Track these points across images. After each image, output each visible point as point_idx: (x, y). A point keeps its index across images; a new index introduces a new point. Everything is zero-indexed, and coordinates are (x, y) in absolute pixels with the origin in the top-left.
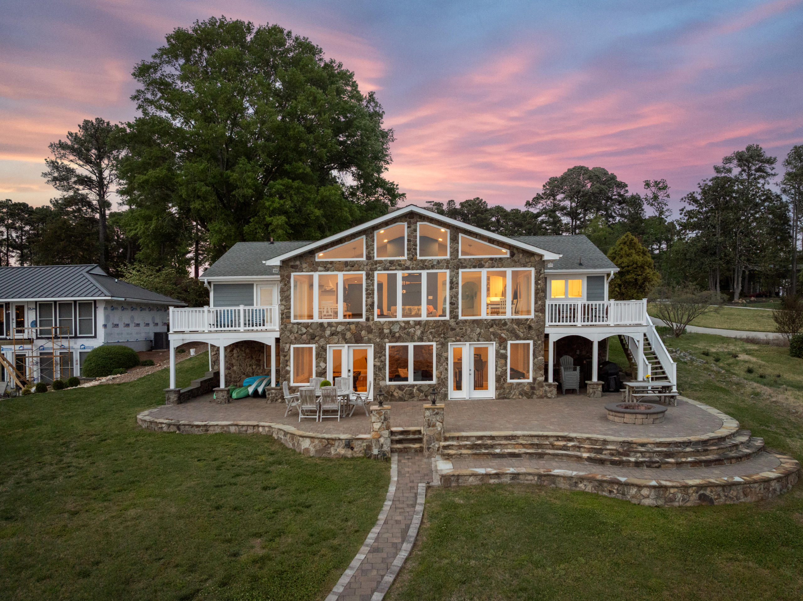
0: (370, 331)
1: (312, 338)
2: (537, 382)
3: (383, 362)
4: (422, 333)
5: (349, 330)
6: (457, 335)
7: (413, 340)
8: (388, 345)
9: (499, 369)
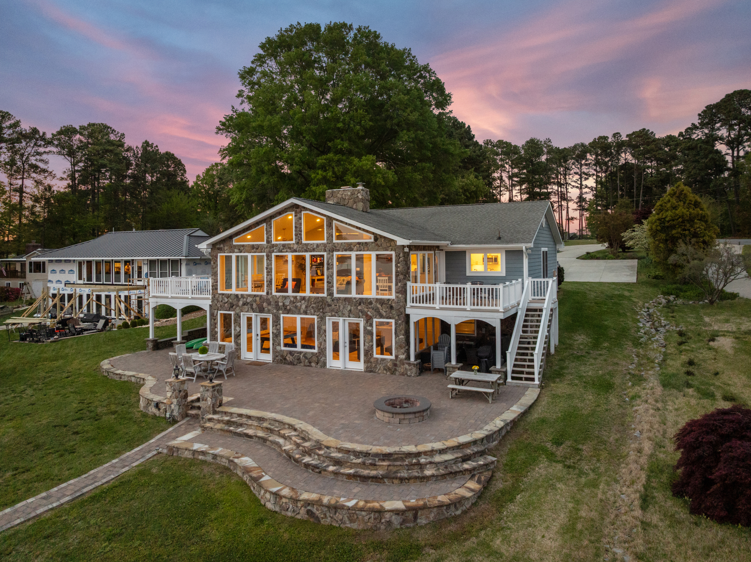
0: (269, 304)
1: (232, 307)
2: (399, 359)
3: (279, 330)
4: (306, 307)
5: (256, 301)
6: (332, 311)
7: (299, 313)
8: (282, 315)
9: (366, 344)
